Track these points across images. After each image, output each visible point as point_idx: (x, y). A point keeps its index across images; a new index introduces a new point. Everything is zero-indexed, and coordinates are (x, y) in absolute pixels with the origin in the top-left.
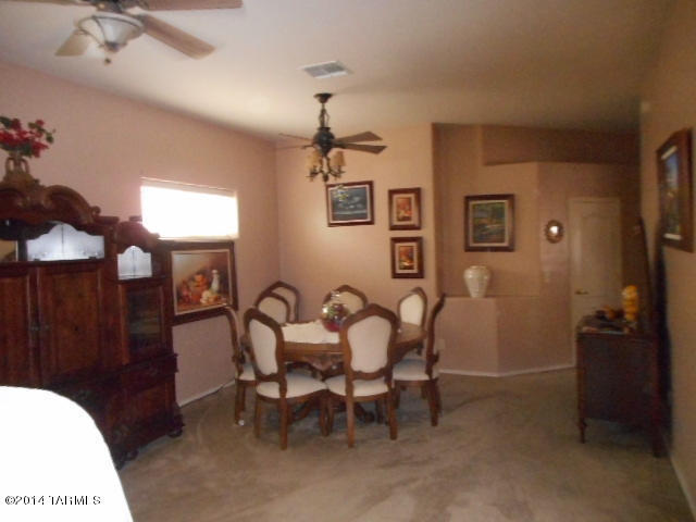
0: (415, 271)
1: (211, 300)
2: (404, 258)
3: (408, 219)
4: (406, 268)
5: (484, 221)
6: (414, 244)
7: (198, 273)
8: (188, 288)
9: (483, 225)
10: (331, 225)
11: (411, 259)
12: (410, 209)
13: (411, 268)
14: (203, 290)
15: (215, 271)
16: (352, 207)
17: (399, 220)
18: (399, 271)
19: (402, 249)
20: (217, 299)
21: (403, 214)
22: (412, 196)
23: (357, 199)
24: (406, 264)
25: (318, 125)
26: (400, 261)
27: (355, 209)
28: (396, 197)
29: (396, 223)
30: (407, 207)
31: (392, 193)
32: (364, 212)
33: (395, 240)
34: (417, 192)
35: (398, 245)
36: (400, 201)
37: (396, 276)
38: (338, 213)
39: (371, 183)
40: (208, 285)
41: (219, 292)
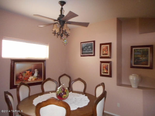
0: (108, 74)
1: (33, 80)
2: (104, 69)
3: (107, 54)
4: (105, 73)
5: (139, 56)
6: (108, 64)
7: (28, 70)
8: (22, 76)
9: (139, 58)
10: (81, 56)
11: (107, 70)
12: (107, 51)
13: (107, 73)
14: (30, 76)
15: (36, 70)
16: (88, 50)
17: (103, 54)
18: (102, 74)
19: (104, 65)
20: (36, 79)
21: (104, 52)
22: (108, 46)
23: (90, 47)
24: (105, 71)
25: (60, 14)
26: (103, 70)
27: (89, 50)
28: (102, 46)
29: (102, 56)
30: (106, 50)
31: (101, 45)
32: (92, 51)
33: (102, 62)
34: (110, 44)
35: (102, 64)
36: (104, 47)
37: (101, 75)
38: (84, 52)
39: (94, 42)
40: (33, 75)
41: (37, 77)
